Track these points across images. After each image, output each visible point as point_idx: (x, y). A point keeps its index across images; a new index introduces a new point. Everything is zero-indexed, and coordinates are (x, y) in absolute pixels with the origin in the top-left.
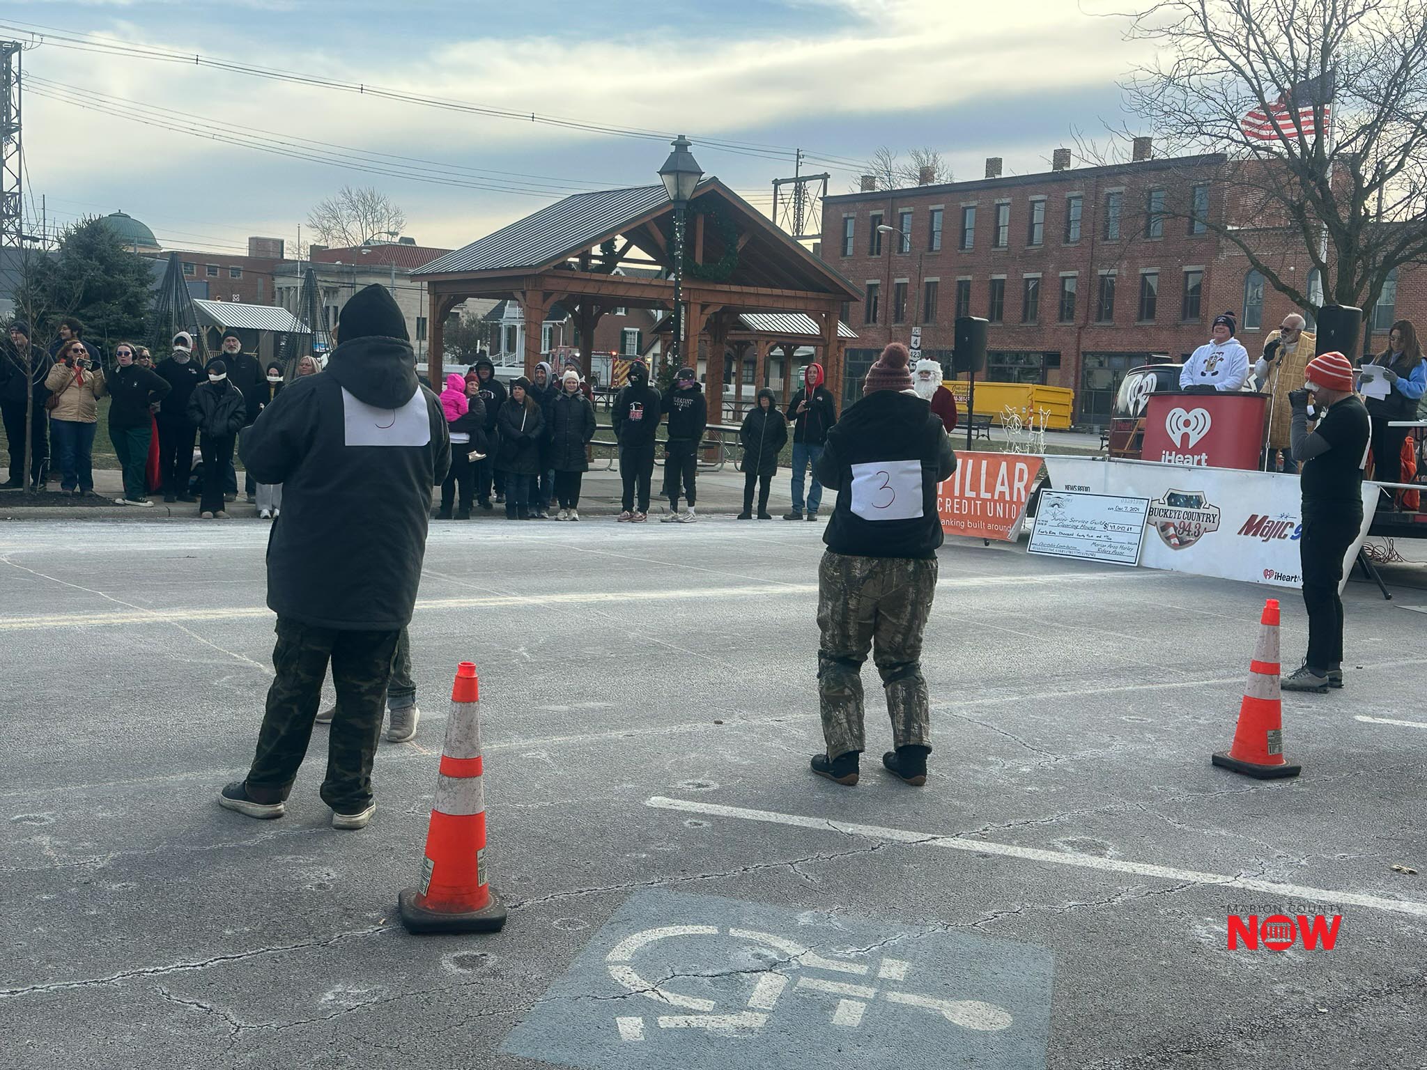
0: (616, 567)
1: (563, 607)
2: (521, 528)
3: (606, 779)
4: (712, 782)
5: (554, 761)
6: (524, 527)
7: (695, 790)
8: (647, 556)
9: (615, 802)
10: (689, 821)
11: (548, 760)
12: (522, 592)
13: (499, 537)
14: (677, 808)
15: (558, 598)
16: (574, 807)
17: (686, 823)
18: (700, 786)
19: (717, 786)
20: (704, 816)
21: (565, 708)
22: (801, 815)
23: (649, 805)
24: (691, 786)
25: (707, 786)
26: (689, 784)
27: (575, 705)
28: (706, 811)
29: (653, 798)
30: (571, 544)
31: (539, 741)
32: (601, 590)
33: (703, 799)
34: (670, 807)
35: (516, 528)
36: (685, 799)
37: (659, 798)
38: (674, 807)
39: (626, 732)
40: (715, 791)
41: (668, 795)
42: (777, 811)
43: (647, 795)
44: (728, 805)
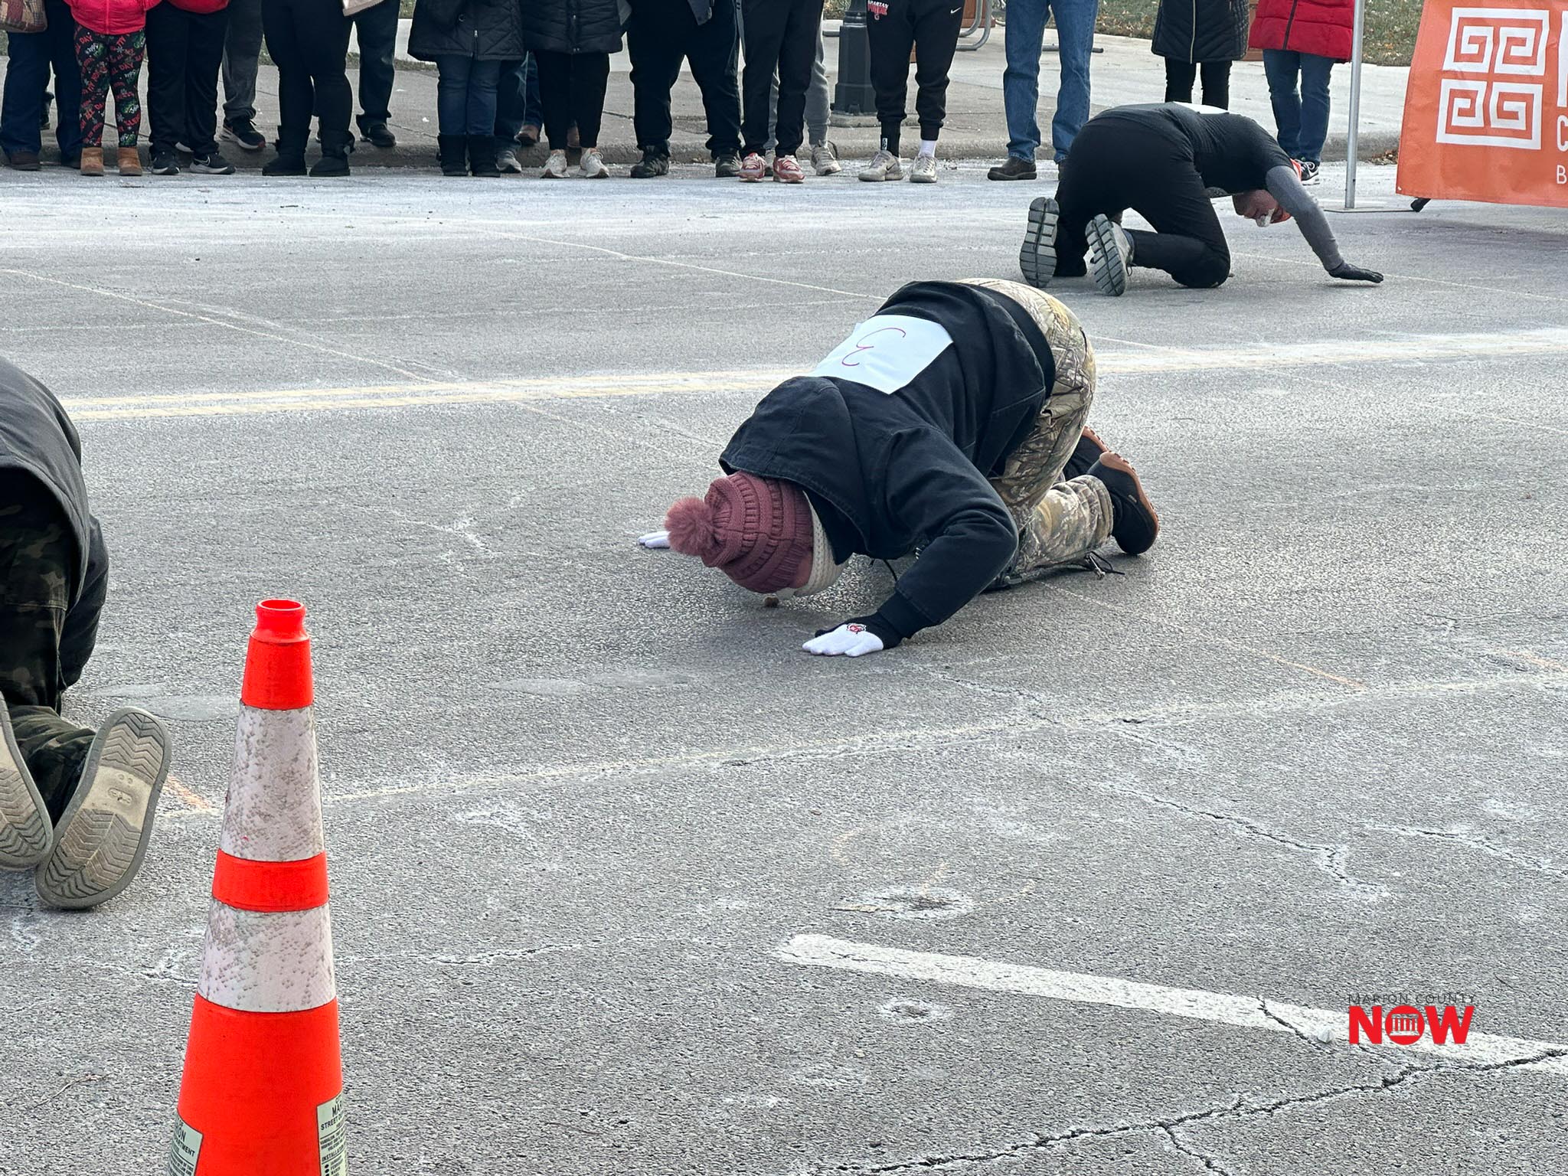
0: (712, 301)
1: (575, 410)
2: (477, 198)
3: (673, 884)
4: (954, 895)
5: (538, 834)
6: (486, 196)
7: (910, 915)
8: (793, 272)
9: (697, 949)
10: (893, 1002)
11: (522, 831)
12: (473, 368)
13: (418, 224)
14: (862, 967)
15: (561, 386)
16: (588, 964)
17: (885, 1010)
18: (922, 904)
19: (967, 905)
20: (933, 989)
21: (572, 686)
22: (1192, 985)
23: (786, 957)
24: (898, 906)
25: (941, 905)
26: (894, 899)
27: (597, 679)
28: (941, 977)
29: (799, 939)
30: (602, 241)
31: (503, 777)
32: (672, 364)
33: (930, 940)
34: (844, 964)
35: (462, 198)
36: (882, 942)
37: (814, 939)
38: (855, 966)
39: (728, 755)
40: (962, 919)
41: (837, 930)
42: (1129, 974)
43: (783, 930)
44: (996, 958)
